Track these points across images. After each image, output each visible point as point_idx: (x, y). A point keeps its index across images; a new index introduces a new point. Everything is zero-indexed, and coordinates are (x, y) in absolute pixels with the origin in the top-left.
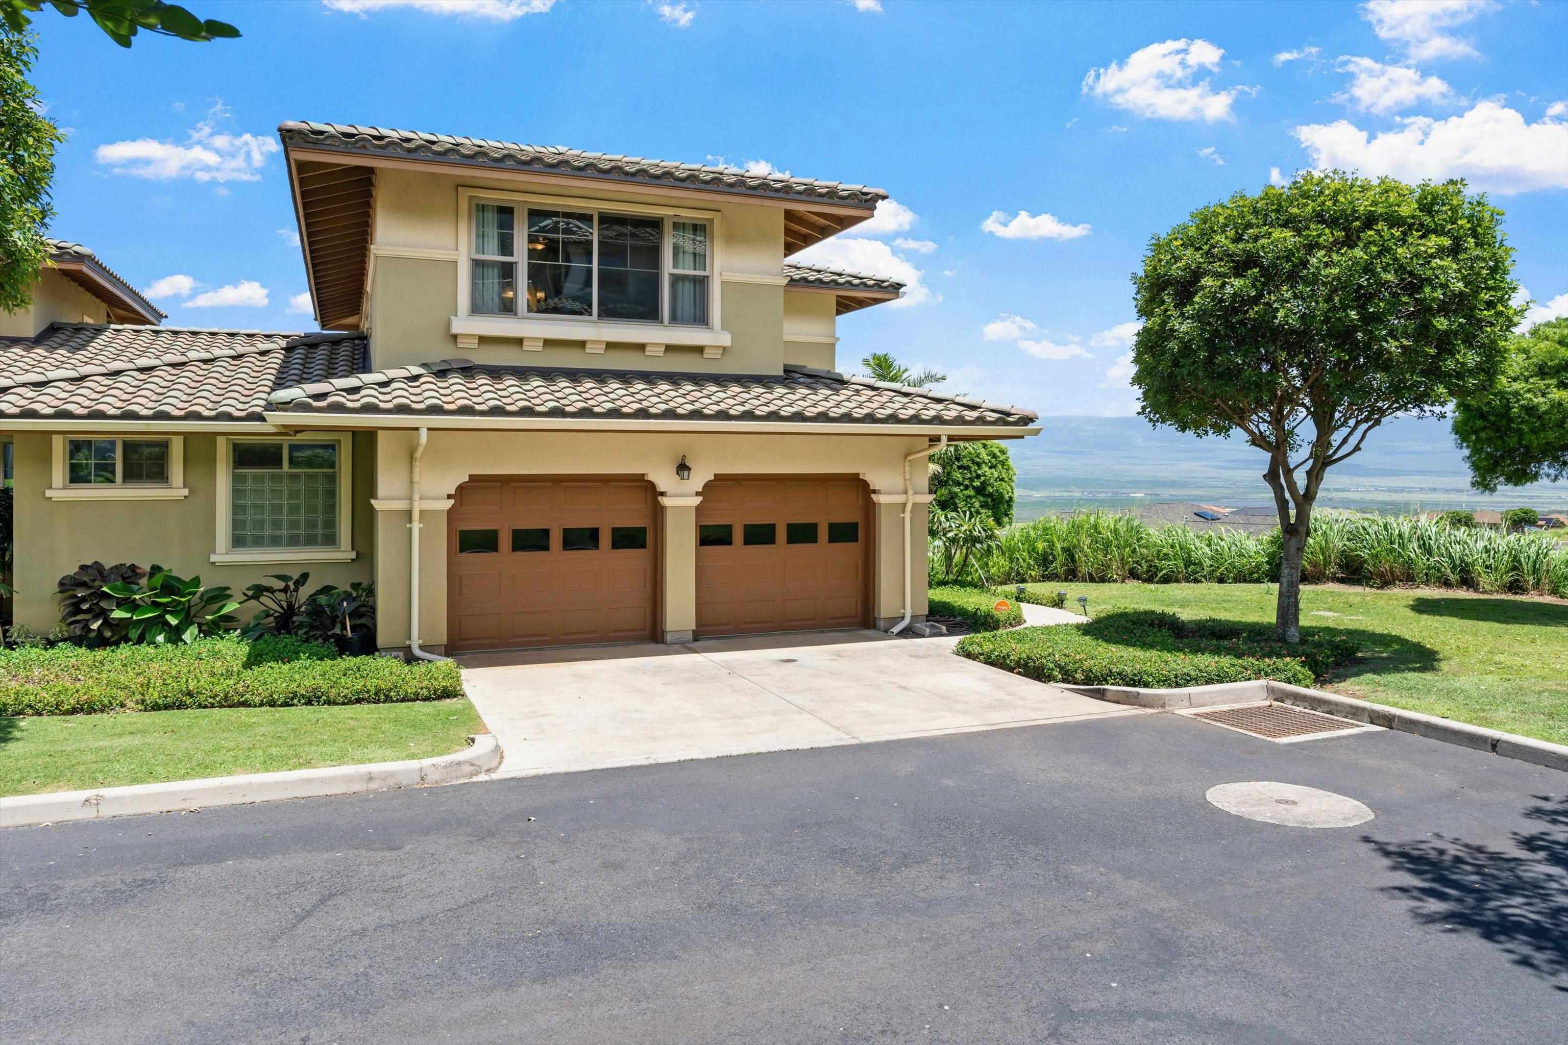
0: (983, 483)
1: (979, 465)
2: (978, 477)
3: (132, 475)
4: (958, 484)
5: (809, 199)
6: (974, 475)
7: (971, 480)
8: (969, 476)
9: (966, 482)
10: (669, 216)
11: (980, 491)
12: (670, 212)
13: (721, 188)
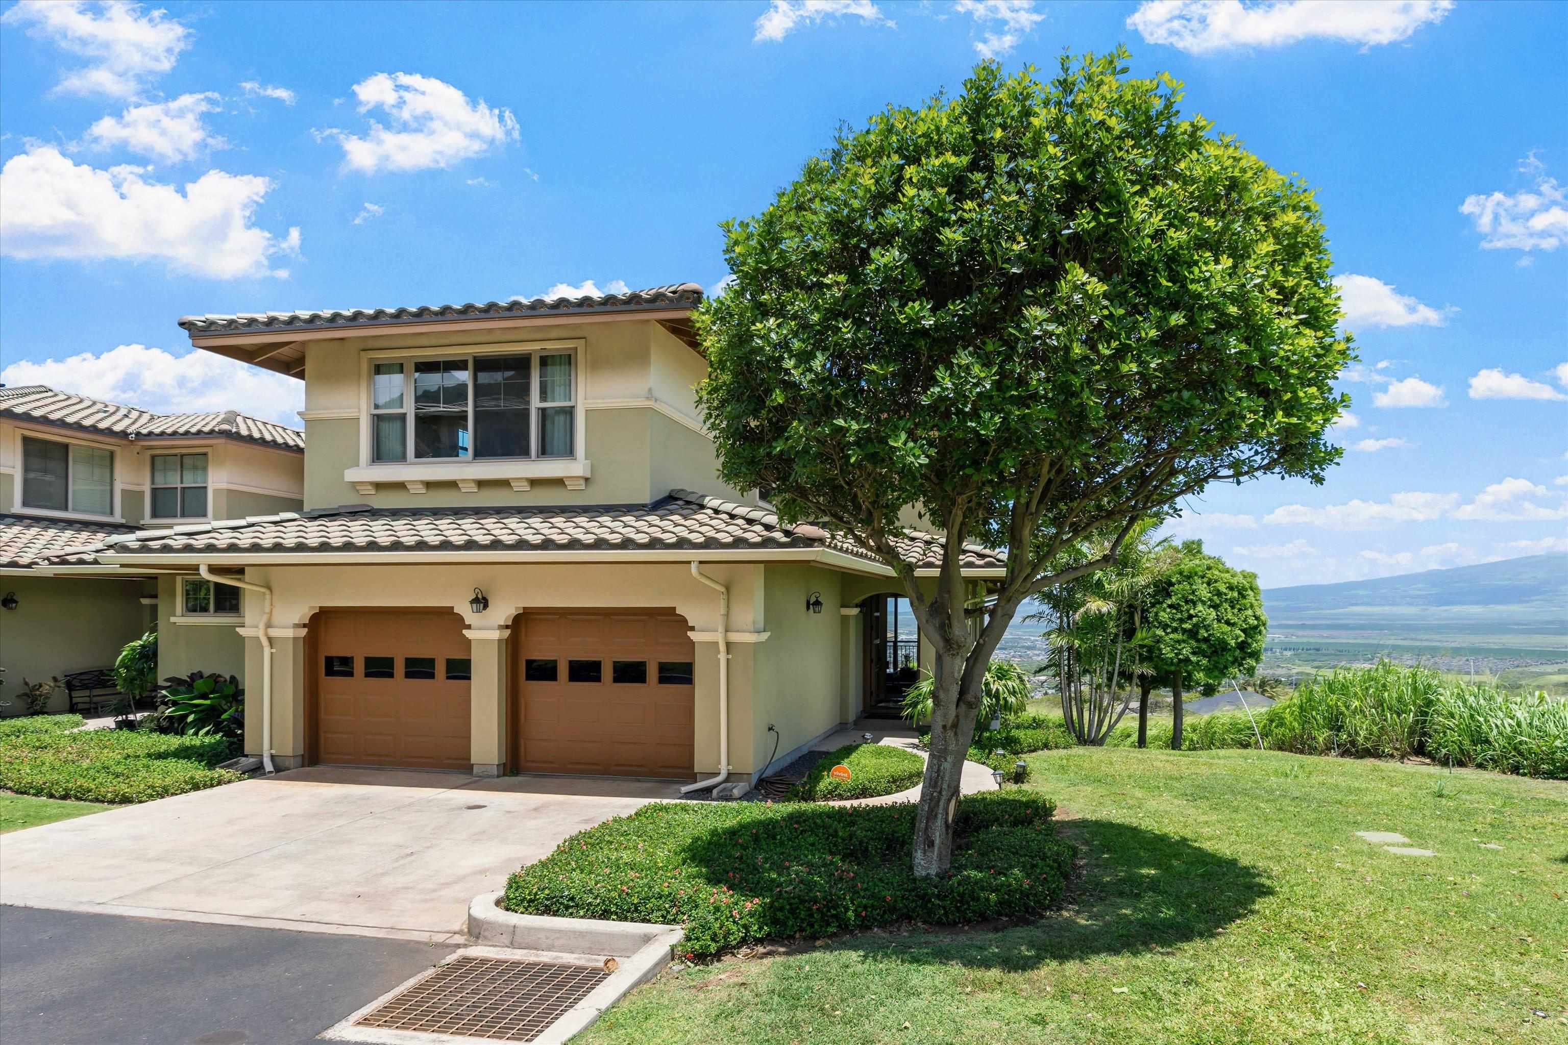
0: (1196, 626)
1: (1194, 604)
2: (1191, 617)
3: (219, 608)
4: (1165, 627)
5: (615, 308)
6: (1186, 615)
7: (1181, 621)
8: (1179, 616)
9: (1175, 625)
10: (535, 351)
11: (1192, 634)
12: (536, 346)
13: (543, 311)
